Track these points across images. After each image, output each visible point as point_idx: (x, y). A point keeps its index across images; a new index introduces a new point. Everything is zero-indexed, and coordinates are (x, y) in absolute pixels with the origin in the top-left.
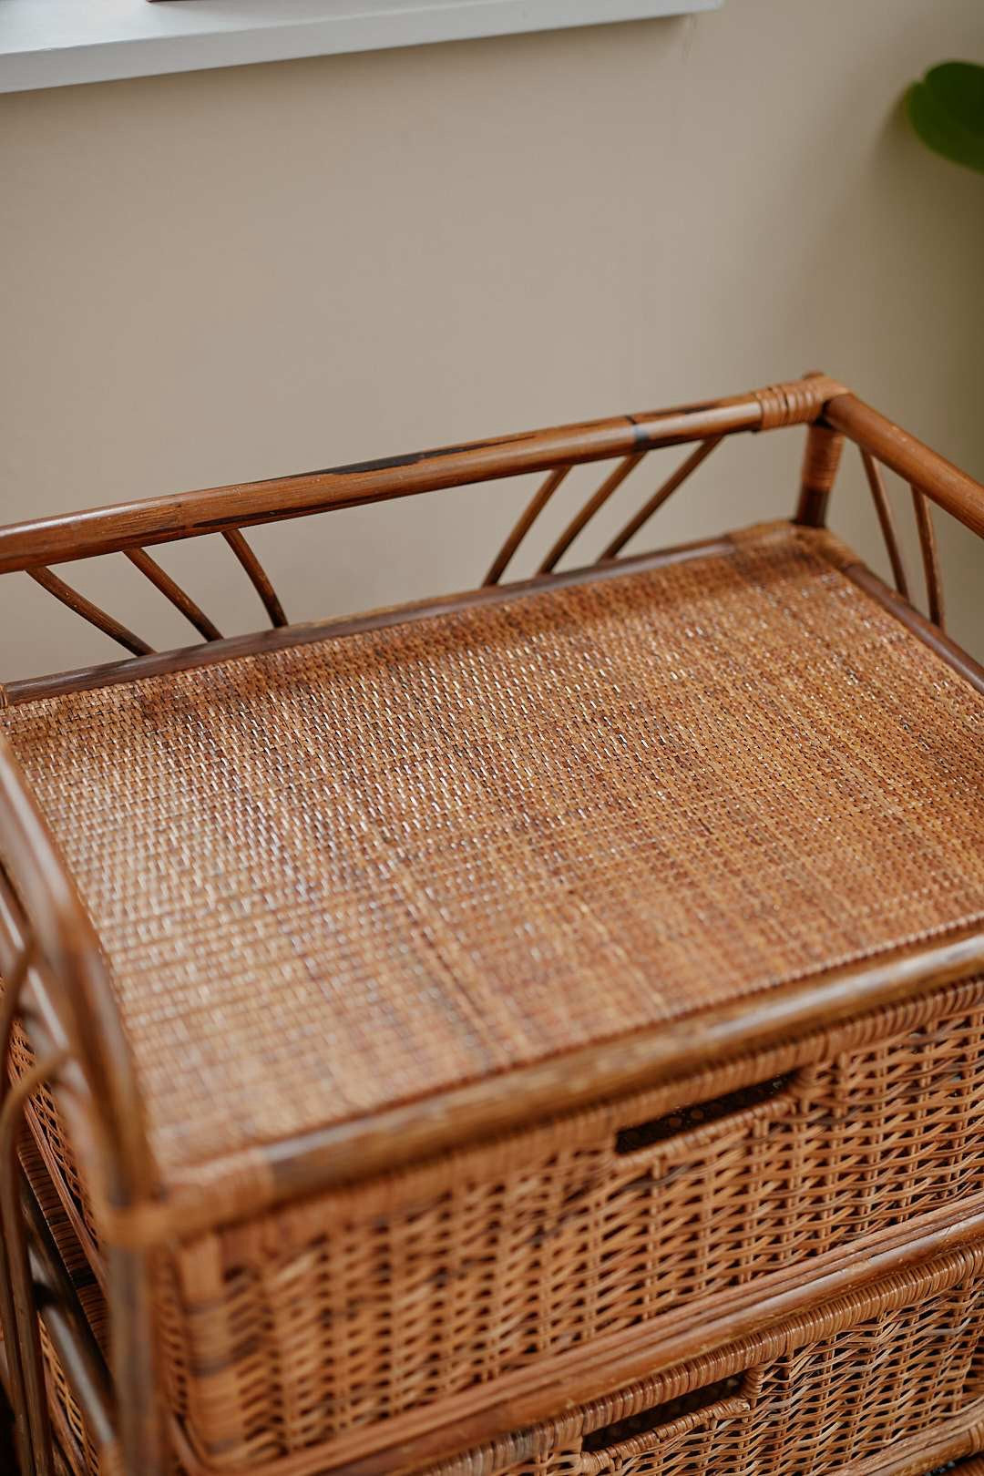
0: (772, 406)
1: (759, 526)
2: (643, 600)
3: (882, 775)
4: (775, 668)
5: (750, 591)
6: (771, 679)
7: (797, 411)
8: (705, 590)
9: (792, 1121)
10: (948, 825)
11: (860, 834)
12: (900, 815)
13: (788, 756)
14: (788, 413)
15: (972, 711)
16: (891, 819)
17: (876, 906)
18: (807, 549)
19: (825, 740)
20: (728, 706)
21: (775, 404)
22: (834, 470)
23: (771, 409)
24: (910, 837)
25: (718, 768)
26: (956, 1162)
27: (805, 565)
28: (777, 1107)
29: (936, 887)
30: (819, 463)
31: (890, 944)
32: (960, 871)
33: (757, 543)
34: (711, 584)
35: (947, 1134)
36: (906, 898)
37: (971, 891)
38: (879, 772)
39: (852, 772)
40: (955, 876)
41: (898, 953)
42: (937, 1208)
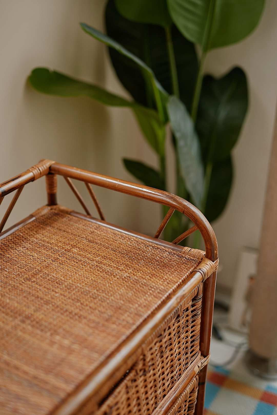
0: (36, 172)
1: (39, 209)
2: (17, 241)
3: (116, 266)
4: (68, 247)
5: (48, 228)
6: (69, 251)
7: (43, 172)
8: (35, 232)
9: (136, 378)
10: (142, 273)
11: (121, 285)
12: (128, 275)
13: (87, 270)
14: (41, 173)
15: (129, 240)
16: (126, 277)
17: (139, 303)
18: (56, 212)
19: (95, 262)
20: (62, 263)
21: (36, 171)
22: (56, 187)
23: (36, 173)
24: (135, 280)
25: (70, 281)
26: (175, 370)
27: (58, 216)
28: (132, 375)
29: (151, 291)
30: (51, 185)
31: (149, 312)
32: (154, 284)
33: (40, 215)
34: (35, 230)
35: (171, 363)
36: (145, 297)
37: (160, 288)
38: (115, 266)
39: (108, 269)
40: (154, 286)
41: (153, 314)
42: (174, 386)
